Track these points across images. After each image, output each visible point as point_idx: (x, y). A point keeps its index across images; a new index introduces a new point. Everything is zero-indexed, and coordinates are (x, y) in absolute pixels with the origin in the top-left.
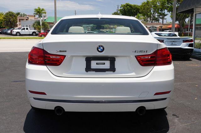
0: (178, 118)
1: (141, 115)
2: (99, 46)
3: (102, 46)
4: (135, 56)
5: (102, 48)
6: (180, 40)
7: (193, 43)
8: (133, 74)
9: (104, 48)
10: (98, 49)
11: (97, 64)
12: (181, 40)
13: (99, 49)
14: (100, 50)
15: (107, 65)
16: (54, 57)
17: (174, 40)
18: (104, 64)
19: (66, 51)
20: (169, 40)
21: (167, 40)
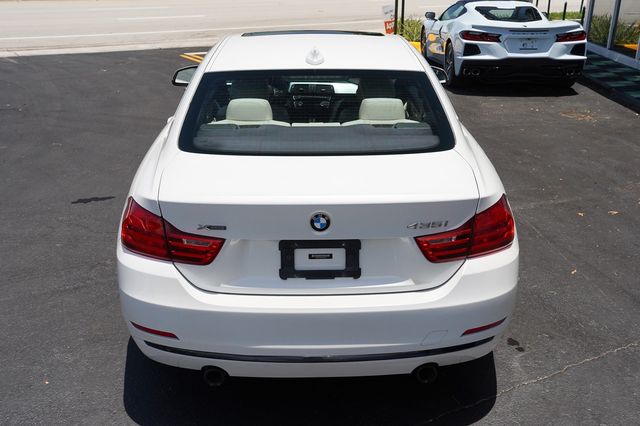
0: (521, 354)
1: (426, 382)
2: (317, 216)
3: (324, 216)
4: (415, 238)
5: (323, 221)
6: (548, 35)
7: (585, 41)
8: (408, 283)
9: (328, 222)
10: (312, 222)
11: (310, 257)
12: (553, 36)
13: (315, 224)
14: (318, 225)
15: (338, 259)
16: (193, 244)
17: (529, 36)
18: (331, 256)
19: (225, 228)
20: (516, 36)
21: (511, 35)
